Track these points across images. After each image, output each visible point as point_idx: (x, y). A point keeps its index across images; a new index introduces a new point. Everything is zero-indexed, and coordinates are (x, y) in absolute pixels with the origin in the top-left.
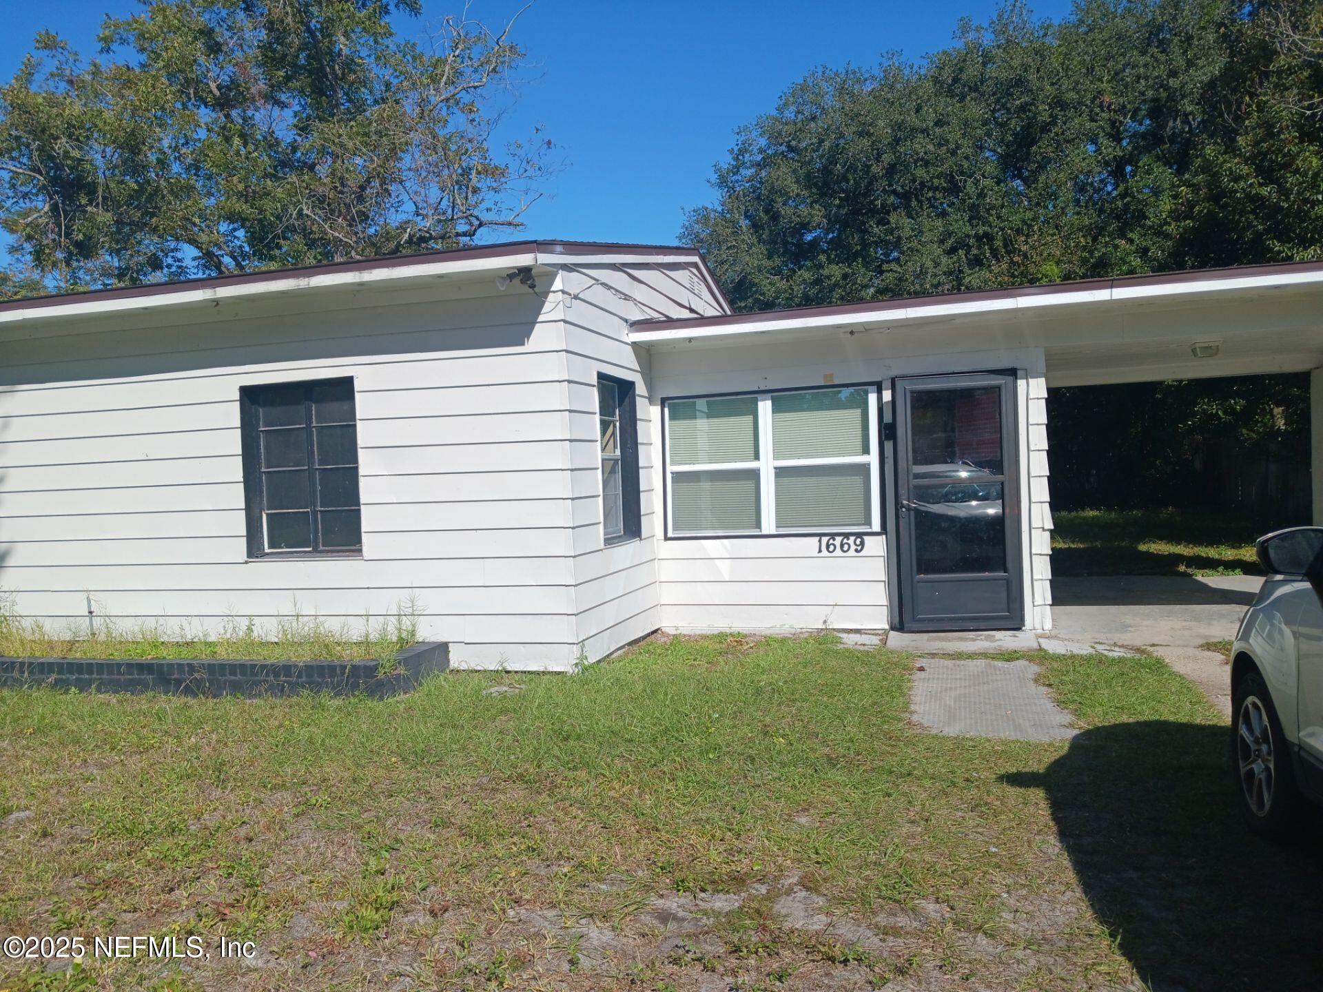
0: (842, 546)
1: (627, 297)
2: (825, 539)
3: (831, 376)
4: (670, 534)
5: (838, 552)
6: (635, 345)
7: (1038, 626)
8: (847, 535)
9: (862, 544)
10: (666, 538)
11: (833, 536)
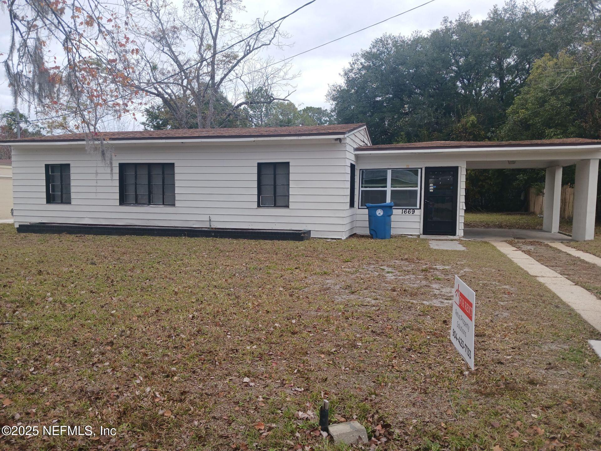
0: (408, 212)
1: (354, 141)
2: (404, 210)
3: (409, 166)
4: (360, 207)
5: (407, 214)
6: (355, 155)
7: (460, 235)
8: (410, 209)
9: (414, 211)
10: (359, 208)
11: (406, 209)
